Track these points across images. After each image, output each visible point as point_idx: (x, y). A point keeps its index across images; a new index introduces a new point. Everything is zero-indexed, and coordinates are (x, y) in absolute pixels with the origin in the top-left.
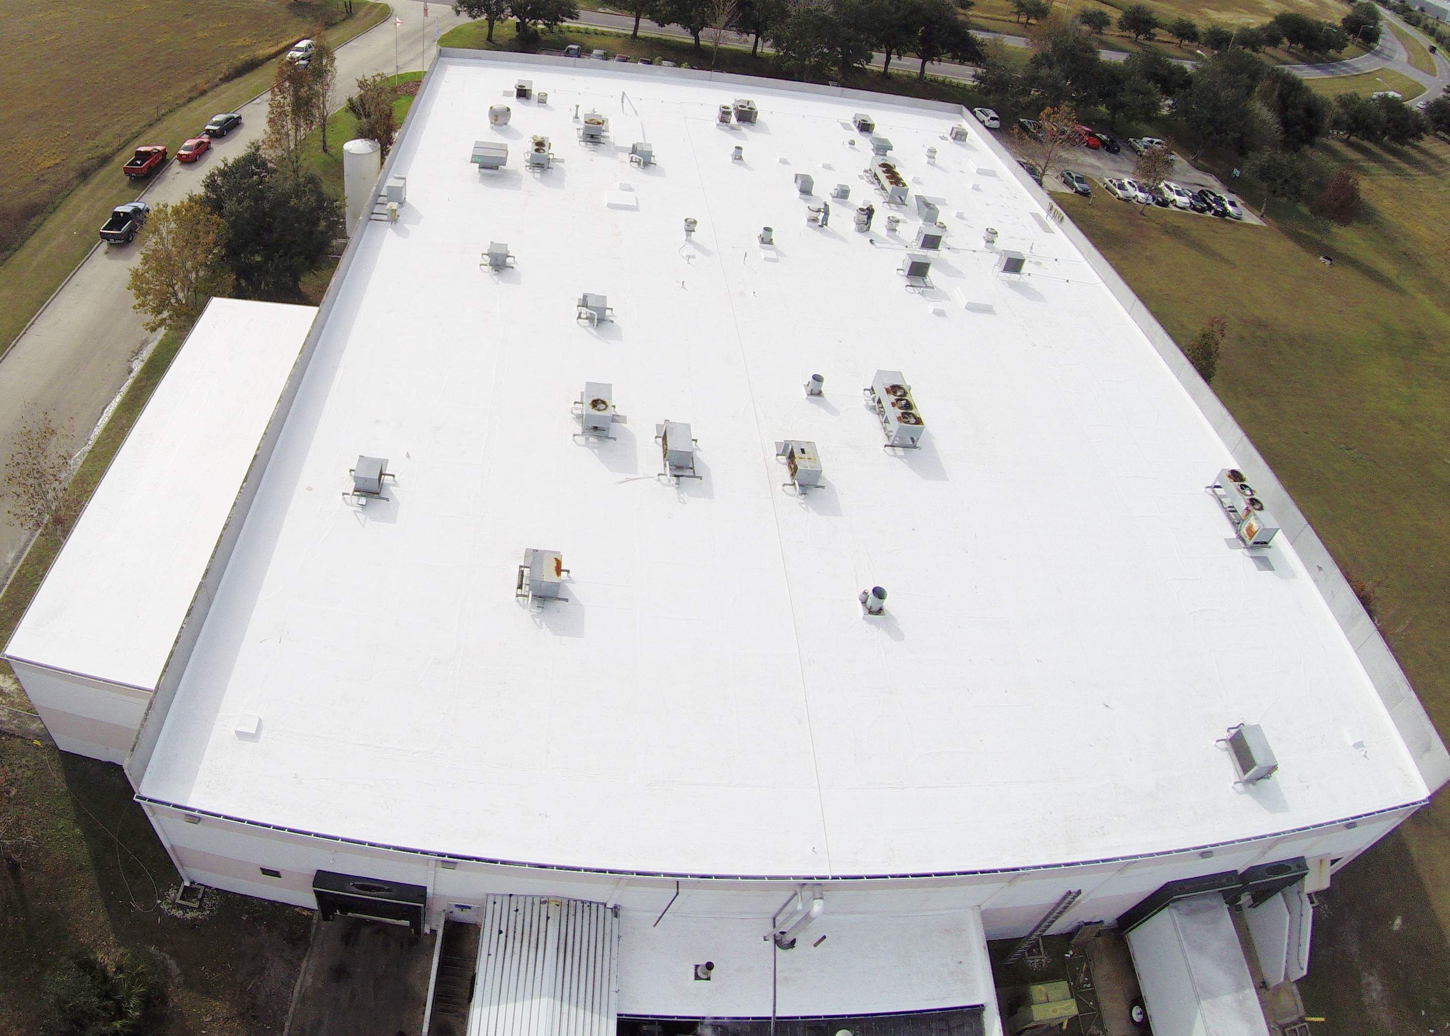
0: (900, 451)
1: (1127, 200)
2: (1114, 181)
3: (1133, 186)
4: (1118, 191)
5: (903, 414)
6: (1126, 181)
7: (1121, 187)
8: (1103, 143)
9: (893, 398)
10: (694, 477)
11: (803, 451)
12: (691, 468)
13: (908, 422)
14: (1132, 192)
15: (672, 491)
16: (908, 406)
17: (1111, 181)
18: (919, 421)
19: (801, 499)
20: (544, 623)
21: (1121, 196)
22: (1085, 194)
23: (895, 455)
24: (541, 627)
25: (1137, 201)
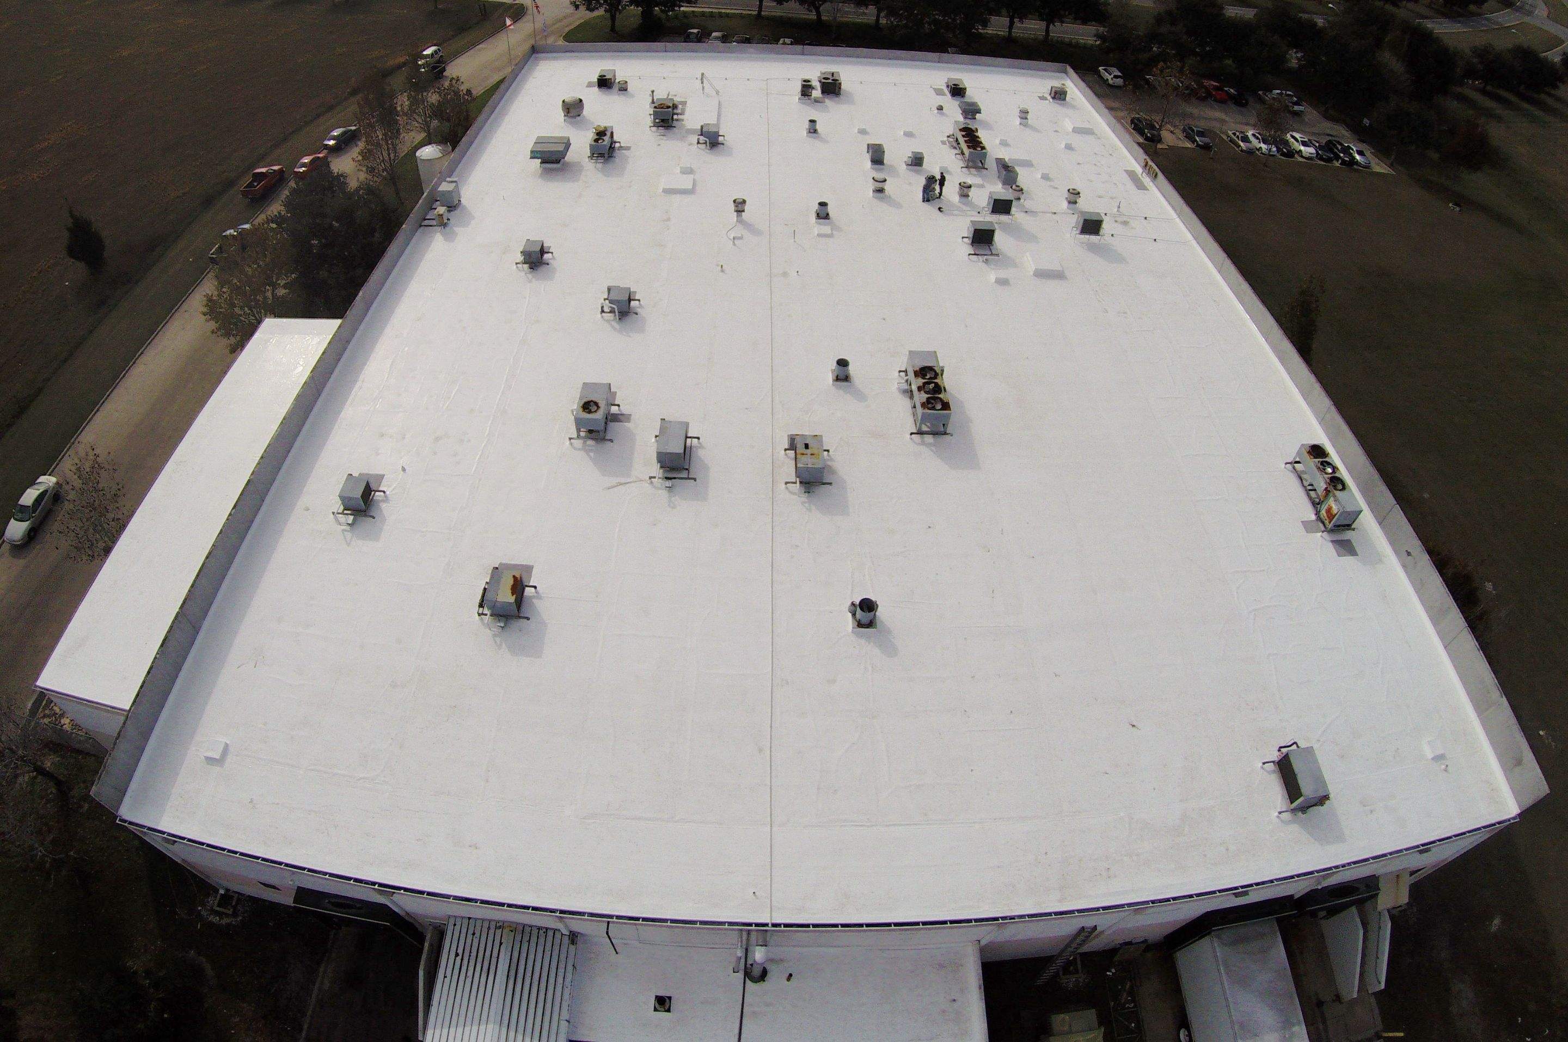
0: (929, 439)
1: (1251, 152)
2: (1238, 134)
3: (1257, 138)
4: (1242, 144)
5: (928, 398)
6: (1250, 134)
7: (1245, 139)
8: (1231, 97)
9: (920, 381)
10: (688, 478)
11: (807, 446)
12: (687, 469)
13: (933, 408)
14: (1255, 143)
15: (664, 493)
16: (938, 389)
17: (1234, 134)
18: (946, 406)
19: (804, 497)
20: (504, 645)
21: (1244, 148)
22: (1206, 147)
23: (923, 443)
24: (500, 647)
25: (1262, 153)
